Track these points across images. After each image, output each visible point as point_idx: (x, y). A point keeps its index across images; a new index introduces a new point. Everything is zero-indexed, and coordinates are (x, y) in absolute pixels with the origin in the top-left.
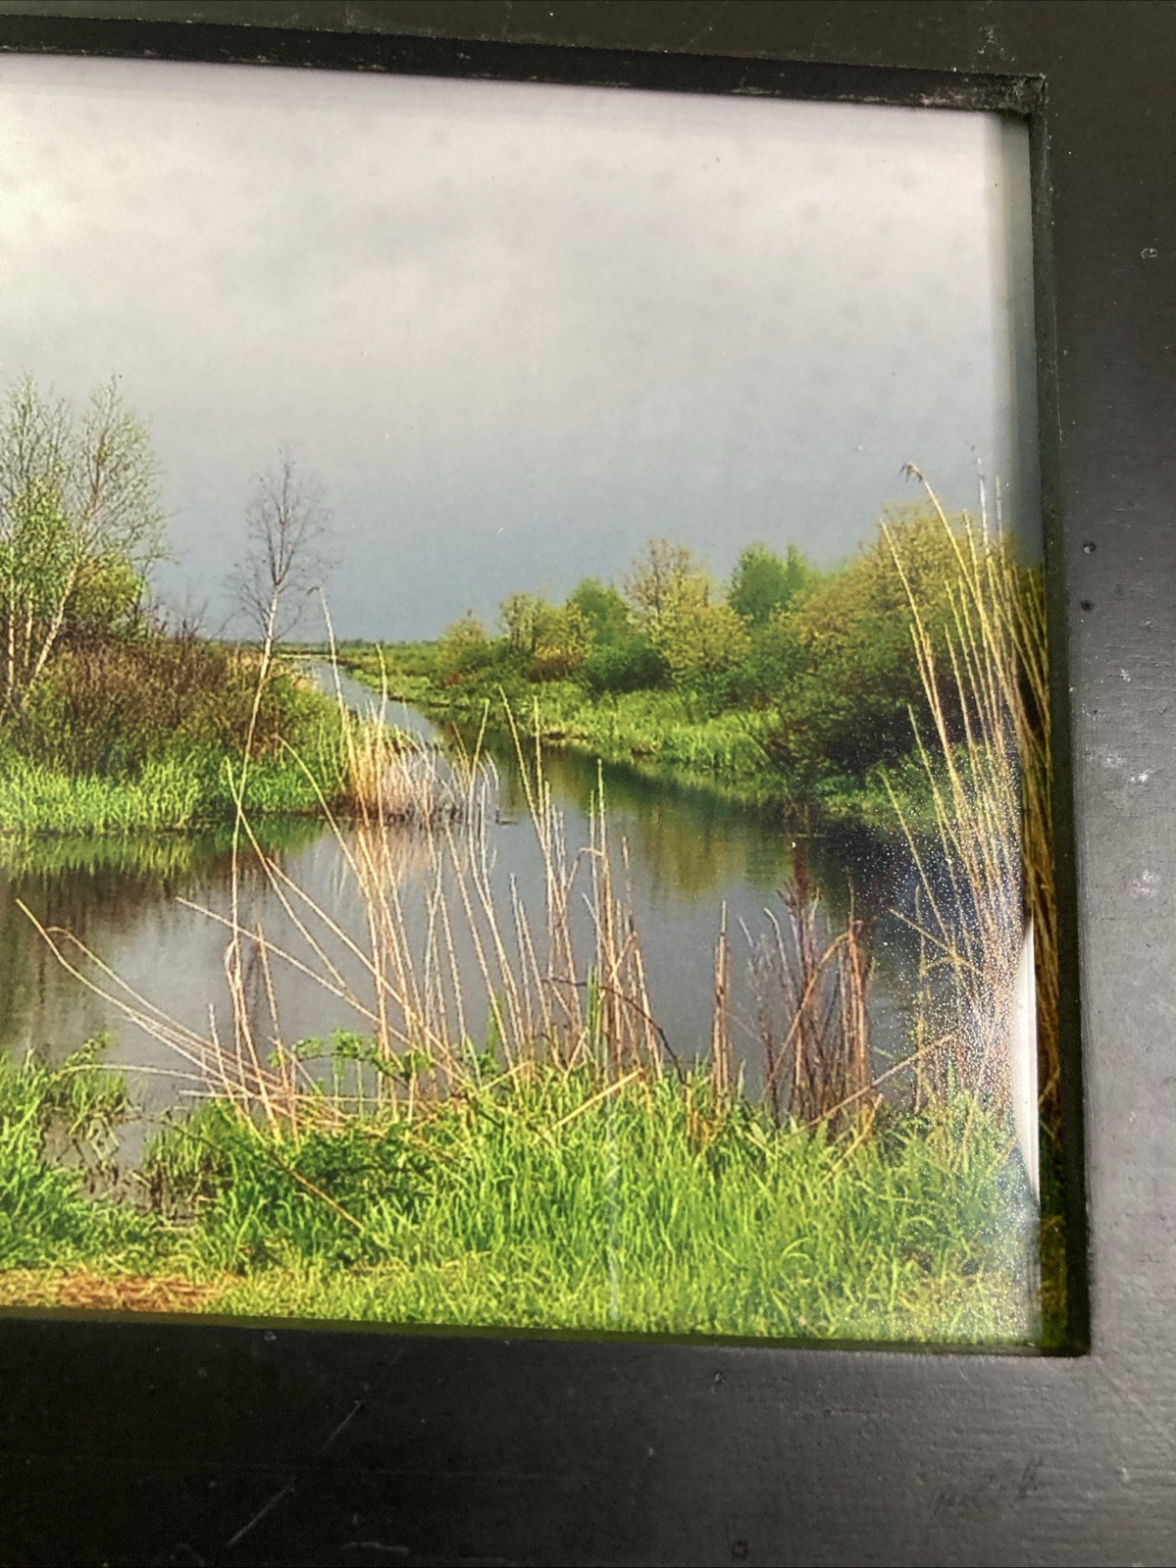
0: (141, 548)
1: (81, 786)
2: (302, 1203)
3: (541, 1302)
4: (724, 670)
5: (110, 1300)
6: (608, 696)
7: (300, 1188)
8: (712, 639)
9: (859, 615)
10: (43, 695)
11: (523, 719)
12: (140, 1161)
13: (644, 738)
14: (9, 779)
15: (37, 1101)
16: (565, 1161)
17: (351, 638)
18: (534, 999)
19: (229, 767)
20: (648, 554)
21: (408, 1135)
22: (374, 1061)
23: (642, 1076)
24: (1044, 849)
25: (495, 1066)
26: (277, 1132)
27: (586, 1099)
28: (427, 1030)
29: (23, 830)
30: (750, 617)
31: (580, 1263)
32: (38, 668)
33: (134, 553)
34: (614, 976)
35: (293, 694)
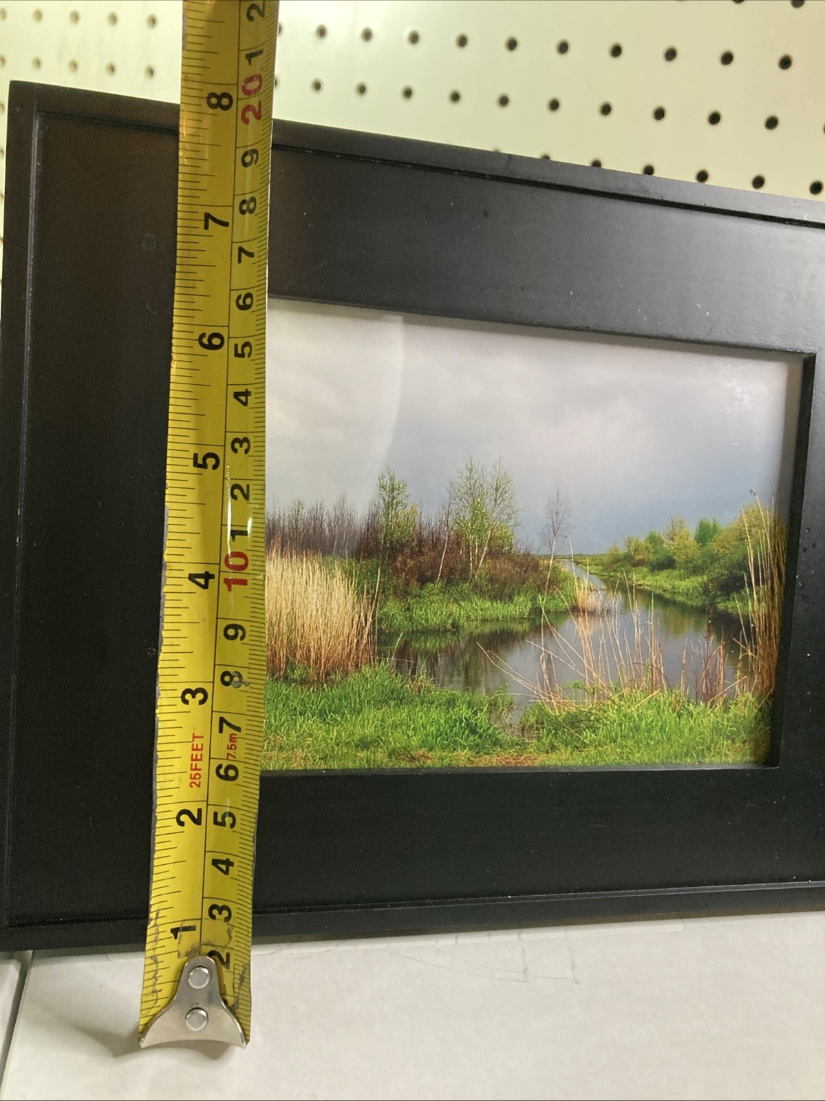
0: (511, 522)
1: (495, 604)
2: (564, 731)
3: (630, 756)
4: (691, 562)
5: (511, 763)
6: (656, 572)
7: (564, 727)
8: (689, 551)
9: (733, 543)
10: (482, 574)
11: (629, 579)
12: (518, 722)
13: (667, 586)
14: (472, 603)
15: (487, 705)
16: (638, 717)
17: (578, 553)
18: (630, 668)
19: (540, 597)
20: (671, 522)
21: (594, 710)
22: (584, 689)
23: (660, 691)
24: (778, 619)
25: (619, 689)
26: (557, 711)
27: (644, 698)
28: (599, 679)
29: (477, 620)
30: (700, 544)
31: (641, 745)
32: (480, 565)
33: (509, 524)
34: (654, 661)
35: (560, 572)
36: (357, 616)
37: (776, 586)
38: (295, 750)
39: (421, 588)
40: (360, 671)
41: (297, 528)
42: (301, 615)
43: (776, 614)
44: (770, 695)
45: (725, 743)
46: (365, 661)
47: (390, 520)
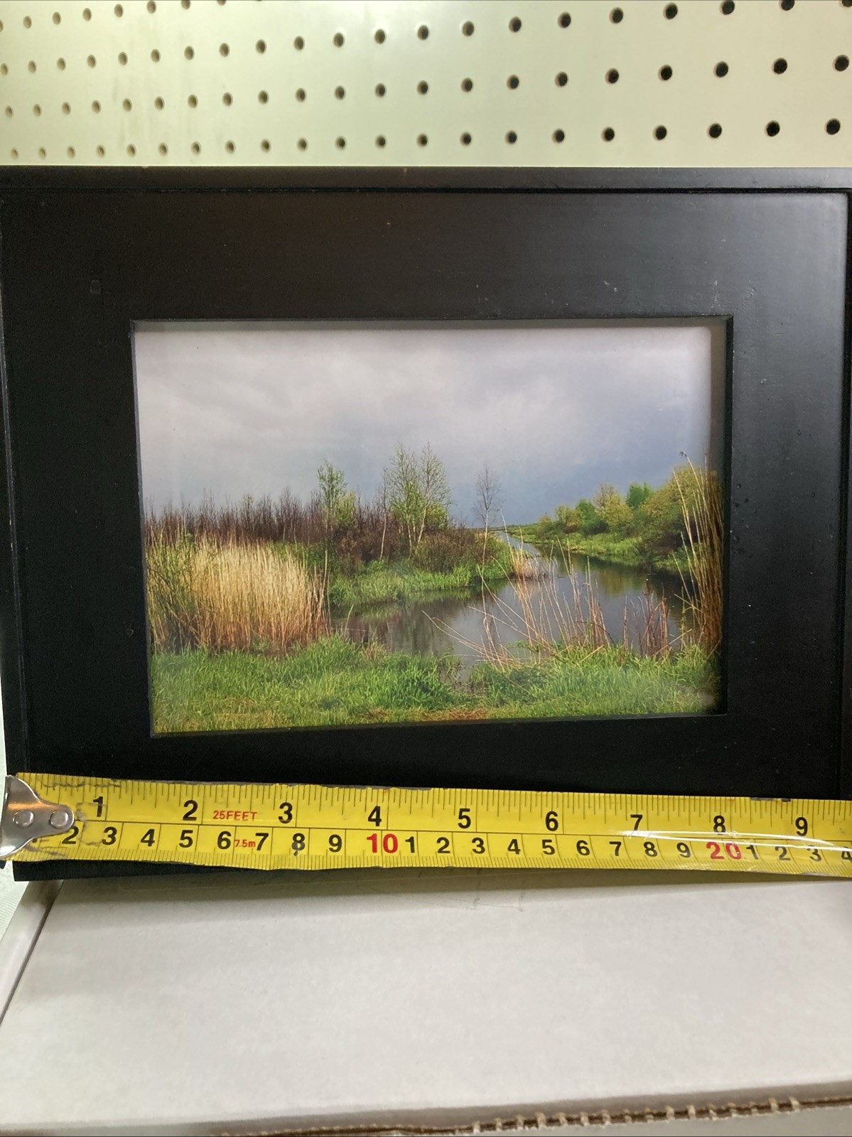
0: (445, 501)
1: (436, 576)
2: (512, 687)
3: (579, 708)
4: (625, 525)
5: (463, 717)
6: (590, 536)
7: (511, 683)
8: (621, 515)
9: (666, 504)
10: (421, 549)
11: (564, 545)
12: (467, 680)
13: (602, 548)
14: (415, 576)
15: (436, 666)
16: (583, 671)
17: (511, 524)
18: (572, 627)
19: (478, 567)
20: (600, 489)
21: (539, 667)
23: (604, 647)
24: (720, 573)
25: (562, 647)
26: (503, 669)
27: (588, 654)
28: (542, 638)
29: (421, 590)
30: (633, 507)
31: (589, 697)
32: (419, 541)
33: (443, 503)
34: (595, 620)
35: (495, 543)
36: (310, 593)
37: (715, 542)
38: (266, 711)
39: (366, 565)
40: (317, 641)
41: (249, 520)
42: (260, 595)
43: (718, 569)
44: (718, 646)
45: (675, 693)
46: (321, 632)
47: (331, 506)
